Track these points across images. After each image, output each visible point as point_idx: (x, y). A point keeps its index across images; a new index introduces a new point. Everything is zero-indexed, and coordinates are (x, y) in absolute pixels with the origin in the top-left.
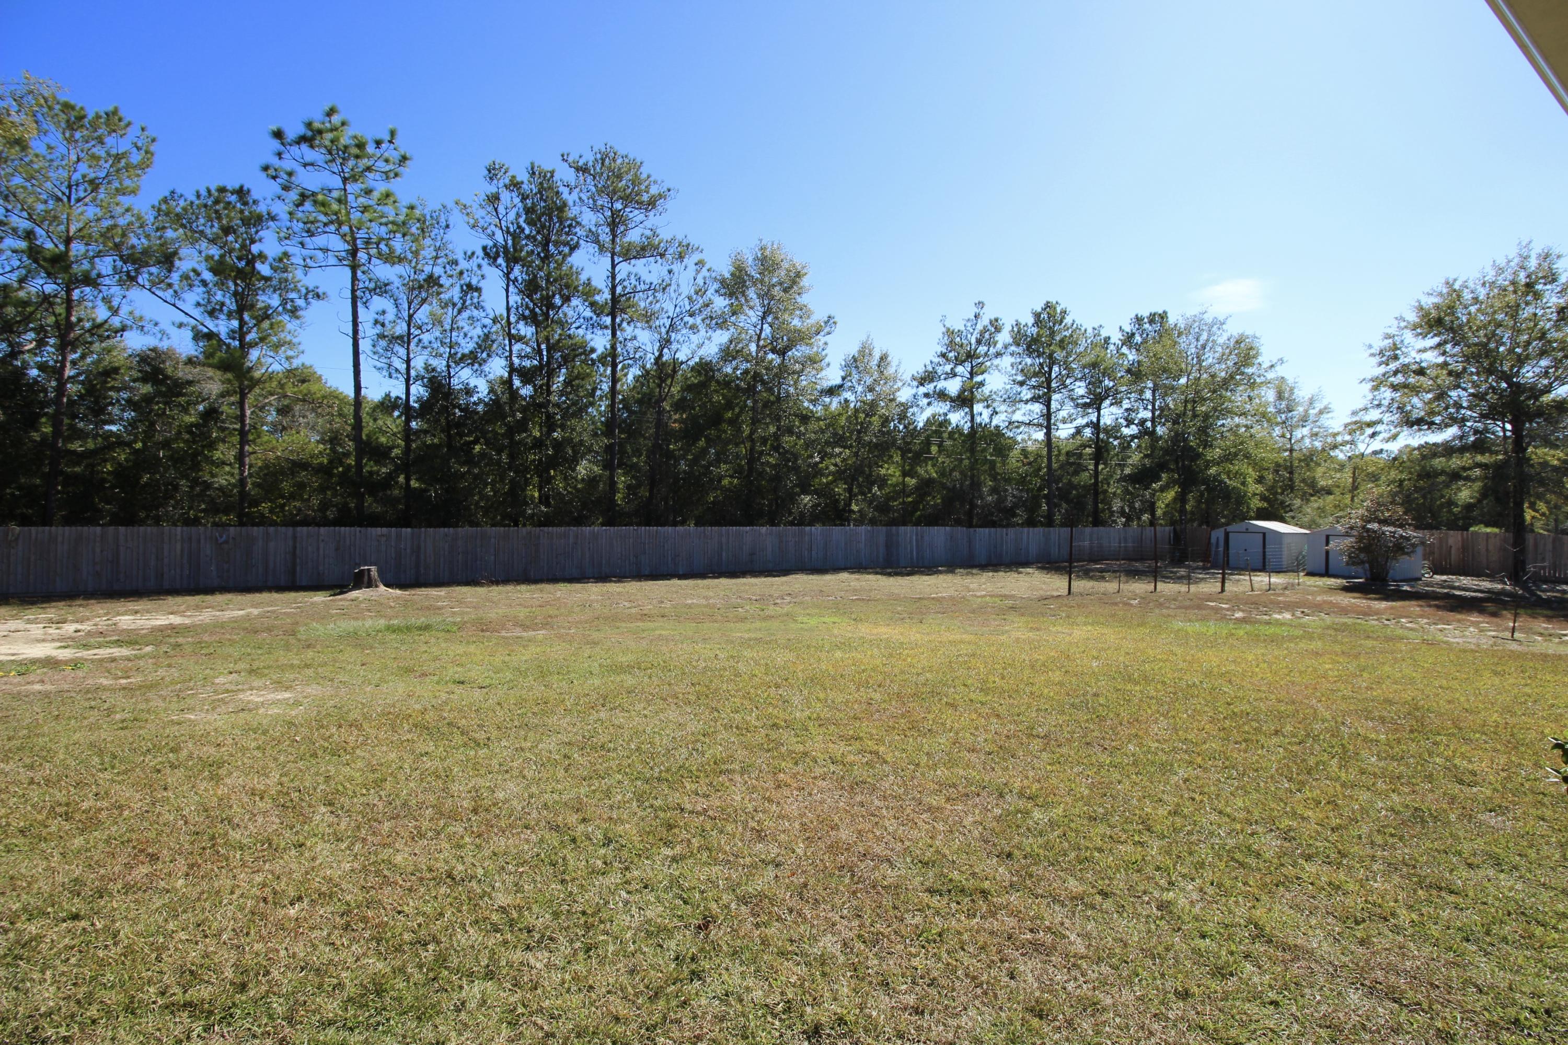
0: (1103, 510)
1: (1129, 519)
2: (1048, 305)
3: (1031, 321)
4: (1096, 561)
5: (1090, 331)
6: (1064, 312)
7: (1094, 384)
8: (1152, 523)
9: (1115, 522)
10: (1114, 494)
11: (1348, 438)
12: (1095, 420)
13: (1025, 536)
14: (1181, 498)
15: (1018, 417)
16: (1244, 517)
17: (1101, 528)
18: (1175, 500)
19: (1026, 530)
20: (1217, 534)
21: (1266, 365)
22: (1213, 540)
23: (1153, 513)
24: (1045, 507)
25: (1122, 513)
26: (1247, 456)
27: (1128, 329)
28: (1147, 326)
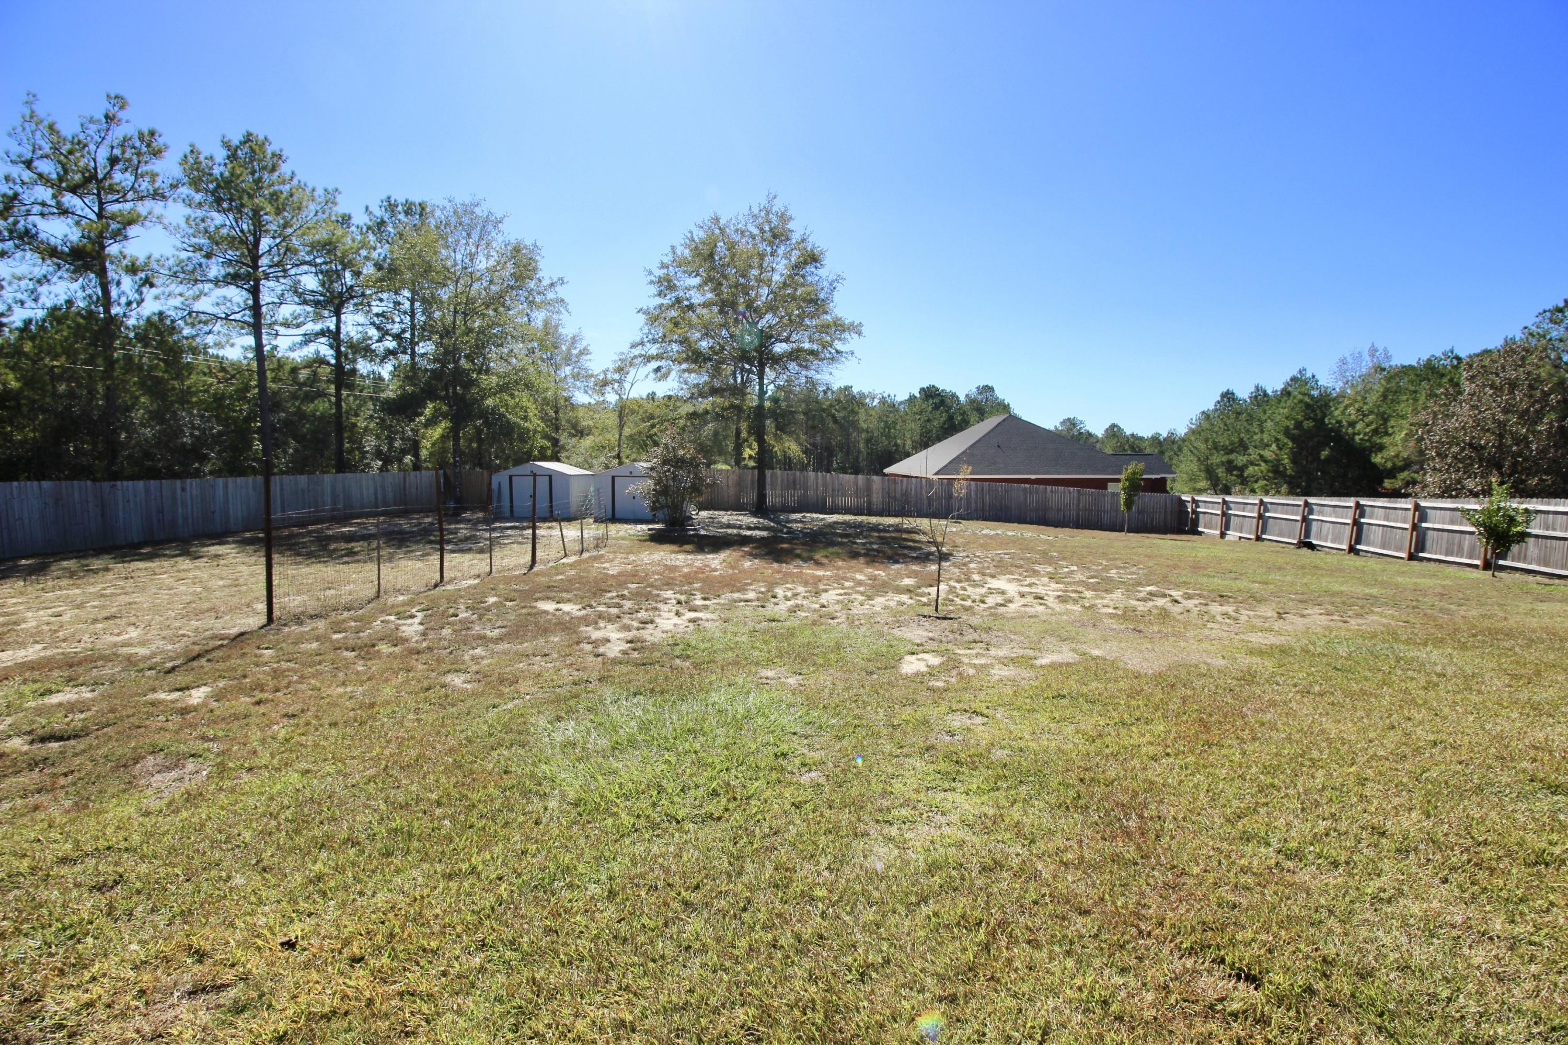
0: (351, 451)
1: (387, 461)
2: (248, 138)
3: (221, 155)
4: (344, 520)
5: (320, 192)
6: (278, 156)
7: (330, 277)
8: (417, 467)
9: (368, 466)
10: (366, 429)
11: (617, 376)
12: (333, 327)
13: (220, 492)
14: (453, 433)
15: (204, 305)
16: (528, 457)
17: (349, 475)
18: (443, 437)
19: (220, 481)
20: (500, 479)
21: (546, 282)
22: (495, 486)
23: (416, 455)
24: (258, 446)
25: (378, 454)
26: (528, 386)
27: (378, 213)
28: (401, 217)
